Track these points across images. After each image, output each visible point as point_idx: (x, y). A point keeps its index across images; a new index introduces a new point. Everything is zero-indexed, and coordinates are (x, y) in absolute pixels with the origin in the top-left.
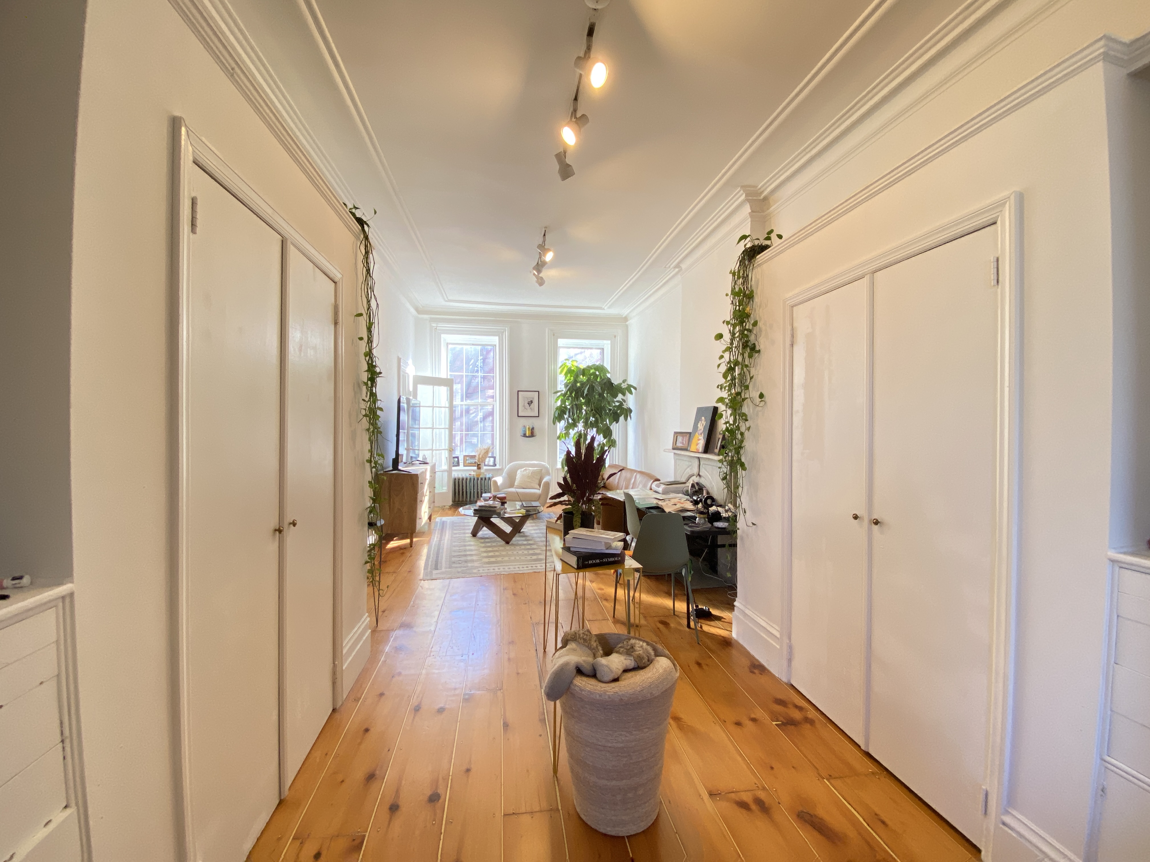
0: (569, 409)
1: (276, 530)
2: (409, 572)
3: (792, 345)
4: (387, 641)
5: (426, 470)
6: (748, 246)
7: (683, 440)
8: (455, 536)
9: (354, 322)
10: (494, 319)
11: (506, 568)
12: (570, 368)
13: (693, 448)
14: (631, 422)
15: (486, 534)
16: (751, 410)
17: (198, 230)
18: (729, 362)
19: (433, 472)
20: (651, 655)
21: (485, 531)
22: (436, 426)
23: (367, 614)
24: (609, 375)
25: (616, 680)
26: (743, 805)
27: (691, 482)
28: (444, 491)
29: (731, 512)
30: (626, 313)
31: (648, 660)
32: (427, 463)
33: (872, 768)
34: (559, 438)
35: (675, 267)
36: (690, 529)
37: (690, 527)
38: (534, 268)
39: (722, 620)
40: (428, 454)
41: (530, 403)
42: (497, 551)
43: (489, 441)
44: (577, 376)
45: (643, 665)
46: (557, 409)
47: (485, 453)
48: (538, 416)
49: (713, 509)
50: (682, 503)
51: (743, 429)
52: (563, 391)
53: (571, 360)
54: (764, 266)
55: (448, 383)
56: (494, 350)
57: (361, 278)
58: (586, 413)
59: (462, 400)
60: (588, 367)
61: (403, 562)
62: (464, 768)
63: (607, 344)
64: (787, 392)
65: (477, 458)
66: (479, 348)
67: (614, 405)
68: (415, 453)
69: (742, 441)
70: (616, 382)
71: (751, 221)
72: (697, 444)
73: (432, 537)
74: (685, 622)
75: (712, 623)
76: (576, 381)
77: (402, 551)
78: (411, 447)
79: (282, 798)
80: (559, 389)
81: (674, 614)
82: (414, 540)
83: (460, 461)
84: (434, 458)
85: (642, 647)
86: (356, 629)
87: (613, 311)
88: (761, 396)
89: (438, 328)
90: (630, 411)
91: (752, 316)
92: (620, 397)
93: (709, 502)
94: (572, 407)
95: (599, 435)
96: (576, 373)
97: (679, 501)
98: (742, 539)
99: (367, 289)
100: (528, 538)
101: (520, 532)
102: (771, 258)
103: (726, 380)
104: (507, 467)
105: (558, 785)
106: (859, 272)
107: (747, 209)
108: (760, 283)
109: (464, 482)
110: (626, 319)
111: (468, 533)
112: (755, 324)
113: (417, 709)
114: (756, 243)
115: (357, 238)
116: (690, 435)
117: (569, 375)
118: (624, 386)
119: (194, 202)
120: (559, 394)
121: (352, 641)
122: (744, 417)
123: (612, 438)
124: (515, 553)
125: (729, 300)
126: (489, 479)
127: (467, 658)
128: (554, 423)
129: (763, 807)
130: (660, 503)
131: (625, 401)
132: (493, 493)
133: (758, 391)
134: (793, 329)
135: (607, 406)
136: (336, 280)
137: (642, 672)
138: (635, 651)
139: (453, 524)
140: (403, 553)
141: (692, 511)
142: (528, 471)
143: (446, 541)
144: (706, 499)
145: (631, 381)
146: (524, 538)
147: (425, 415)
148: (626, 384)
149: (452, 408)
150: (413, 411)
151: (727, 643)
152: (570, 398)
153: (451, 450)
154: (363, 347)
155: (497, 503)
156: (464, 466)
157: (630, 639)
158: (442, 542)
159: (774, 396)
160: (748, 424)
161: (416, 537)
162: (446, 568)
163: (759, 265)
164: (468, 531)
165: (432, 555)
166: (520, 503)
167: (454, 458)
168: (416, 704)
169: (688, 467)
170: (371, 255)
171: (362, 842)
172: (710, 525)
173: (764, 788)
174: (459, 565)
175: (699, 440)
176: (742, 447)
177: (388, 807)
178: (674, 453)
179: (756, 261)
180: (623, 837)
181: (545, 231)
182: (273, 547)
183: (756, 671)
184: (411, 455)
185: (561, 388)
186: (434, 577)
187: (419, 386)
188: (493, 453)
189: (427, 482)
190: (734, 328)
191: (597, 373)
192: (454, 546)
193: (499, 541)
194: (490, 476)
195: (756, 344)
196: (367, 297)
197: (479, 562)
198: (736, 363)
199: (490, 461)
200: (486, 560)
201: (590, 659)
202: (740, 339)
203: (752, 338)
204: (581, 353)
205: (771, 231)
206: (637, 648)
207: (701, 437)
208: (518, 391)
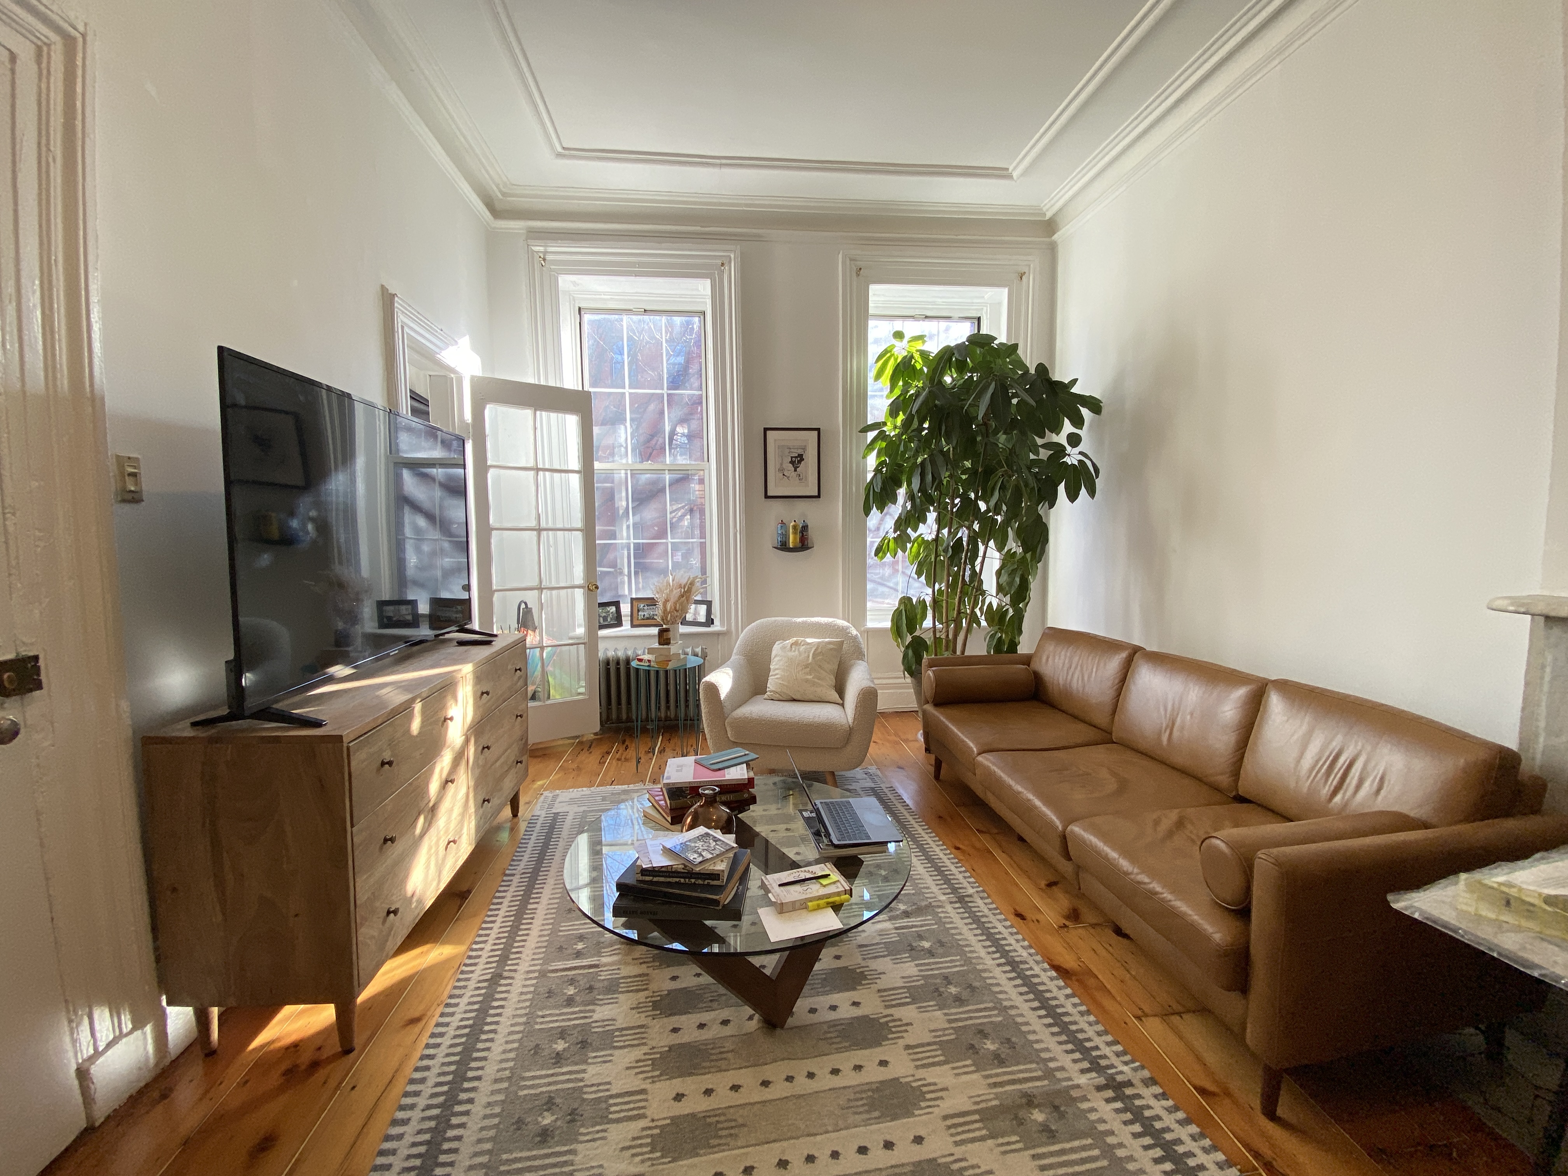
10: (702, 228)
12: (905, 359)
22: (548, 522)
28: (576, 696)
41: (797, 460)
46: (874, 472)
47: (686, 591)
48: (819, 496)
52: (884, 424)
53: (906, 338)
55: (576, 403)
63: (992, 301)
65: (661, 608)
67: (1036, 455)
80: (874, 421)
83: (622, 614)
84: (546, 608)
89: (549, 257)
110: (1050, 225)
117: (903, 380)
120: (876, 432)
128: (867, 512)
131: (1075, 444)
142: (802, 648)
147: (515, 490)
149: (590, 476)
153: (595, 586)
156: (633, 626)
167: (604, 605)
185: (879, 418)
187: (489, 407)
188: (704, 592)
194: (699, 662)
199: (699, 612)
208: (766, 430)
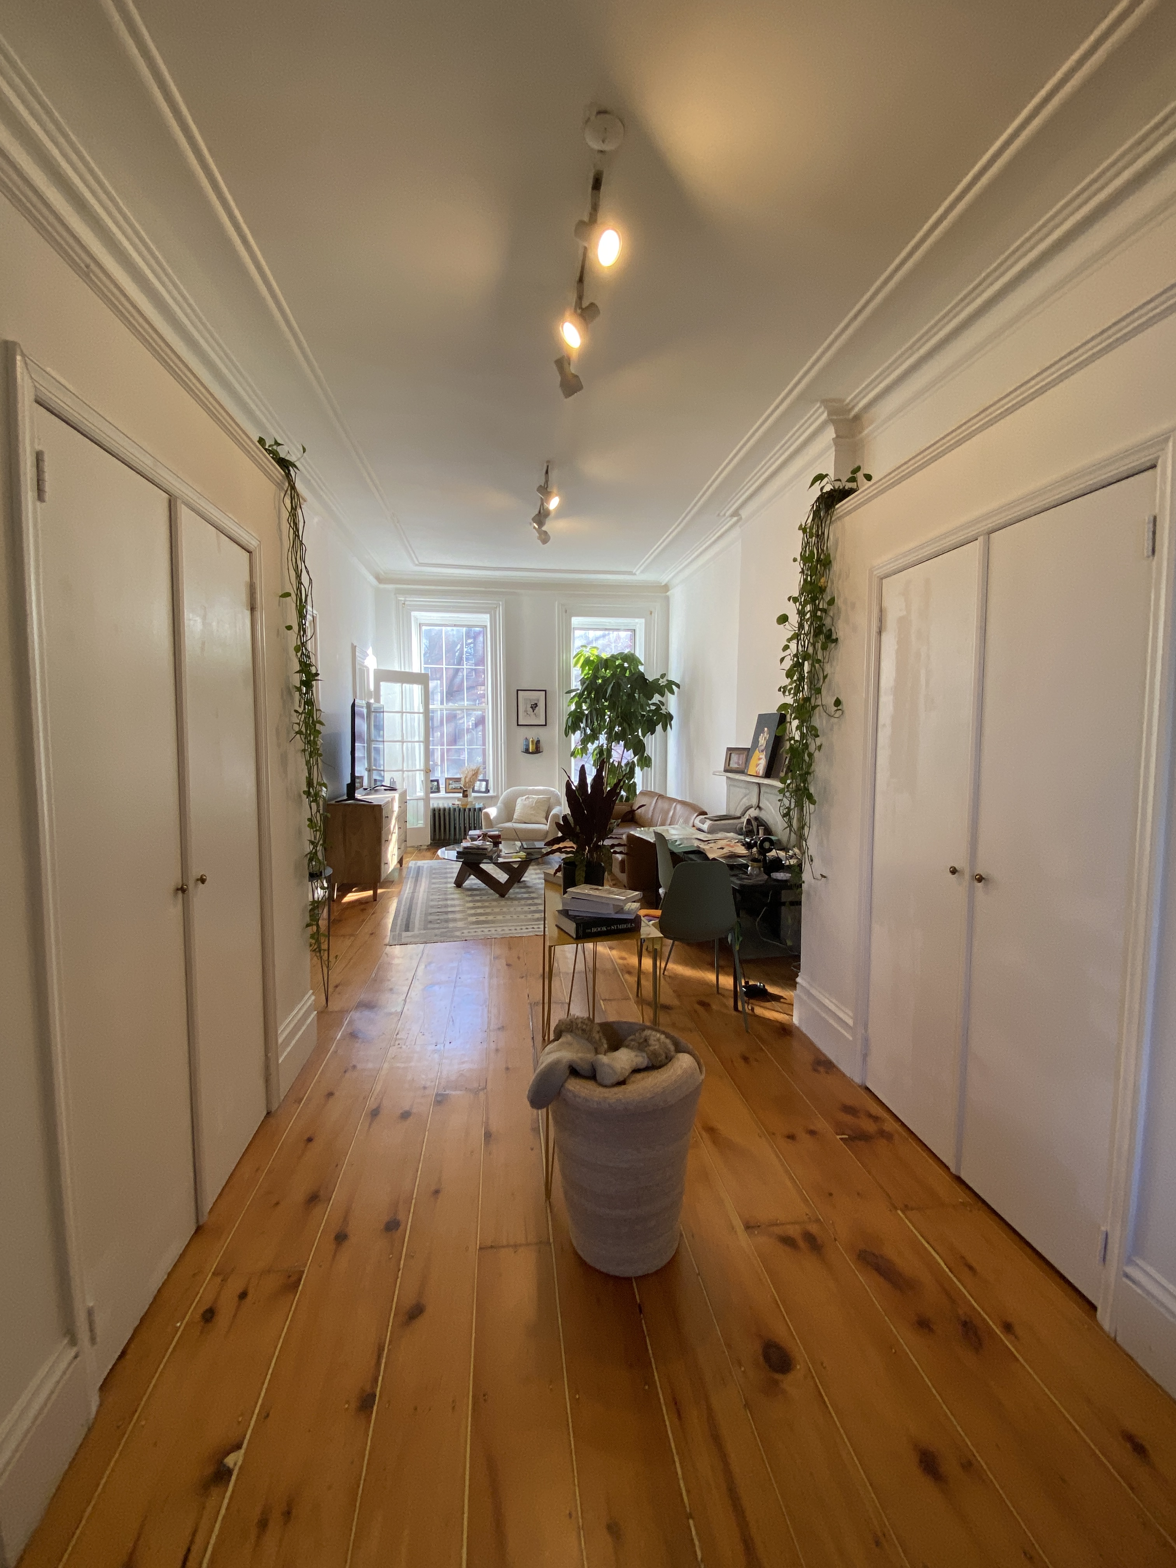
0: (587, 715)
1: (178, 889)
2: (372, 934)
3: (880, 633)
4: (340, 1025)
5: (393, 799)
6: (828, 488)
7: (739, 759)
8: (433, 886)
9: (279, 605)
10: (483, 589)
11: (499, 929)
12: (589, 657)
13: (752, 770)
14: (673, 733)
15: (475, 884)
16: (824, 722)
17: (47, 496)
18: (796, 656)
19: (404, 802)
20: (670, 1051)
21: (472, 879)
22: (407, 738)
23: (311, 991)
24: (641, 668)
25: (622, 1083)
26: (788, 1241)
27: (747, 817)
28: (420, 826)
29: (797, 858)
30: (667, 579)
31: (666, 1058)
32: (396, 790)
33: (962, 1197)
34: (573, 754)
35: (732, 515)
36: (738, 882)
37: (741, 879)
38: (534, 520)
39: (782, 1000)
40: (397, 776)
41: (534, 706)
42: (487, 907)
43: (480, 759)
44: (596, 670)
45: (658, 1065)
46: (570, 714)
47: (473, 775)
48: (546, 725)
49: (773, 853)
50: (732, 847)
51: (812, 748)
52: (578, 689)
53: (589, 647)
54: (847, 519)
55: (421, 679)
56: (484, 633)
57: (287, 544)
58: (610, 721)
59: (442, 703)
60: (612, 656)
61: (363, 921)
62: (433, 1188)
63: (639, 623)
64: (871, 701)
65: (462, 782)
66: (464, 629)
67: (648, 709)
68: (380, 775)
69: (810, 765)
70: (650, 677)
71: (836, 450)
72: (757, 765)
73: (403, 888)
74: (731, 1002)
75: (768, 1004)
76: (595, 677)
77: (362, 907)
78: (374, 768)
79: (201, 1223)
80: (573, 688)
81: (718, 992)
82: (379, 891)
83: (441, 786)
84: (406, 781)
85: (659, 1040)
86: (295, 1012)
87: (651, 577)
88: (838, 703)
89: (406, 603)
90: (671, 717)
91: (828, 590)
92: (657, 698)
93: (767, 845)
94: (591, 712)
95: (627, 751)
96: (597, 665)
97: (728, 843)
98: (808, 894)
99: (296, 559)
100: (530, 890)
101: (519, 882)
102: (855, 509)
103: (792, 679)
104: (504, 793)
105: (551, 1212)
106: (971, 532)
107: (830, 433)
108: (840, 544)
109: (447, 814)
110: (666, 588)
111: (450, 883)
112: (832, 602)
113: (375, 1113)
114: (838, 485)
115: (279, 485)
116: (747, 753)
117: (587, 668)
118: (662, 682)
119: (39, 457)
120: (574, 694)
121: (292, 1026)
122: (813, 732)
123: (645, 755)
124: (512, 909)
125: (798, 567)
126: (480, 809)
127: (442, 1048)
128: (567, 735)
129: (813, 1243)
130: (703, 846)
131: (663, 705)
132: (484, 830)
133: (833, 695)
134: (881, 610)
135: (640, 711)
136: (251, 548)
137: (655, 1074)
138: (649, 1045)
139: (431, 870)
140: (363, 910)
141: (745, 857)
142: (531, 800)
143: (421, 895)
144: (763, 842)
145: (673, 676)
146: (523, 890)
147: (391, 722)
148: (665, 679)
149: (427, 714)
150: (376, 717)
151: (785, 1031)
152: (588, 700)
153: (428, 771)
154: (292, 638)
155: (488, 843)
156: (446, 792)
157: (644, 1030)
158: (416, 894)
159: (855, 703)
160: (818, 741)
161: (381, 888)
162: (420, 929)
163: (839, 518)
164: (450, 880)
165: (401, 913)
166: (518, 844)
167: (432, 781)
168: (374, 1107)
169: (745, 796)
170: (299, 511)
171: (300, 1280)
172: (766, 877)
173: (818, 1221)
174: (437, 926)
175: (760, 759)
176: (810, 774)
177: (333, 1237)
178: (727, 777)
179: (835, 512)
180: (628, 1279)
181: (548, 467)
182: (174, 911)
183: (821, 1069)
184: (375, 776)
185: (576, 686)
186: (403, 941)
187: (382, 683)
188: (485, 774)
189: (395, 814)
190: (804, 607)
191: (626, 665)
192: (432, 900)
193: (491, 894)
194: (481, 805)
195: (833, 629)
196: (296, 569)
197: (463, 922)
198: (806, 657)
199: (480, 786)
200: (474, 919)
201: (590, 1056)
202: (812, 623)
203: (827, 621)
204: (604, 636)
205: (858, 469)
206: (652, 1041)
207: (763, 756)
208: (518, 690)
